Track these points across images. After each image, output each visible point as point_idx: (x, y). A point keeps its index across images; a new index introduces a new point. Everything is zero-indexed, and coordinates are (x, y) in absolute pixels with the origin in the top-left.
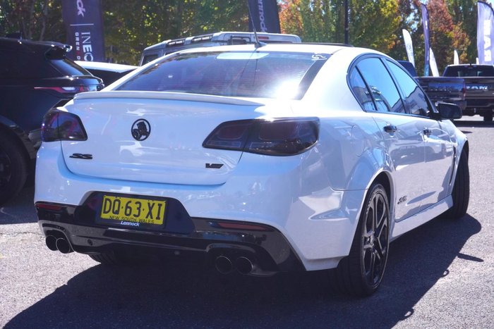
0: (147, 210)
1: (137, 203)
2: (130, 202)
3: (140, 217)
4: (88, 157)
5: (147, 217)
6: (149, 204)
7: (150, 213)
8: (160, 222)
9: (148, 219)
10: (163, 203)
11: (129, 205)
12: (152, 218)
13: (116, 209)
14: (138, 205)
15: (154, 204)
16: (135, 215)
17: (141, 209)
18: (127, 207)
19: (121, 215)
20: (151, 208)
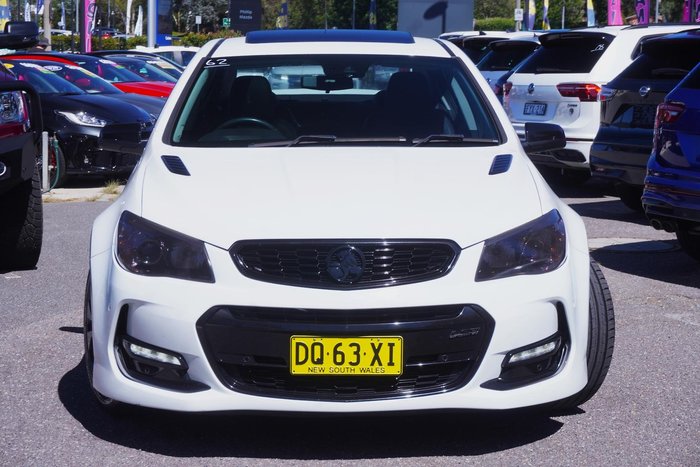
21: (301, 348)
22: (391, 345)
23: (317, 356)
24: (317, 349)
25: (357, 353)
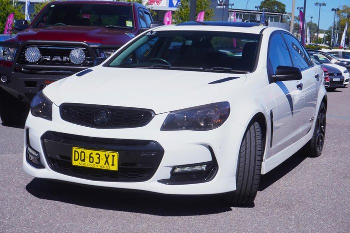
21: (76, 153)
22: (113, 156)
23: (83, 158)
24: (83, 154)
25: (99, 158)
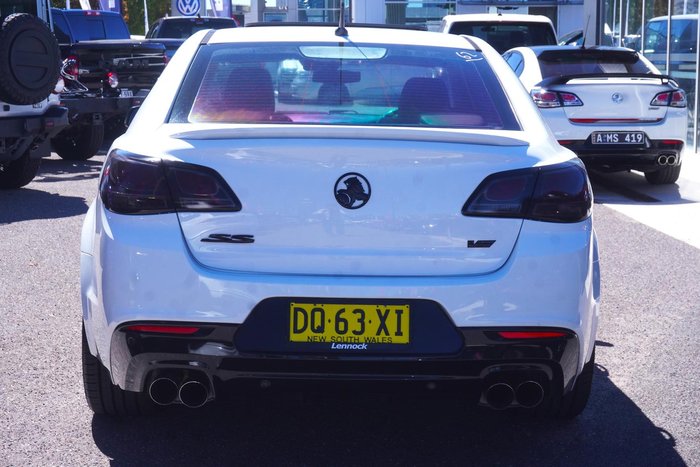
0: (377, 322)
1: (355, 312)
2: (343, 311)
3: (365, 335)
4: (245, 239)
5: (378, 333)
6: (379, 312)
7: (383, 327)
8: (404, 339)
9: (380, 337)
10: (405, 309)
11: (341, 316)
12: (387, 333)
13: (318, 323)
14: (359, 315)
15: (387, 312)
16: (355, 332)
17: (366, 321)
18: (338, 320)
19: (330, 333)
20: (383, 319)
